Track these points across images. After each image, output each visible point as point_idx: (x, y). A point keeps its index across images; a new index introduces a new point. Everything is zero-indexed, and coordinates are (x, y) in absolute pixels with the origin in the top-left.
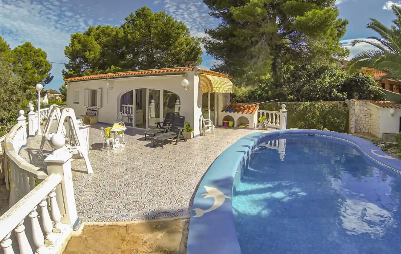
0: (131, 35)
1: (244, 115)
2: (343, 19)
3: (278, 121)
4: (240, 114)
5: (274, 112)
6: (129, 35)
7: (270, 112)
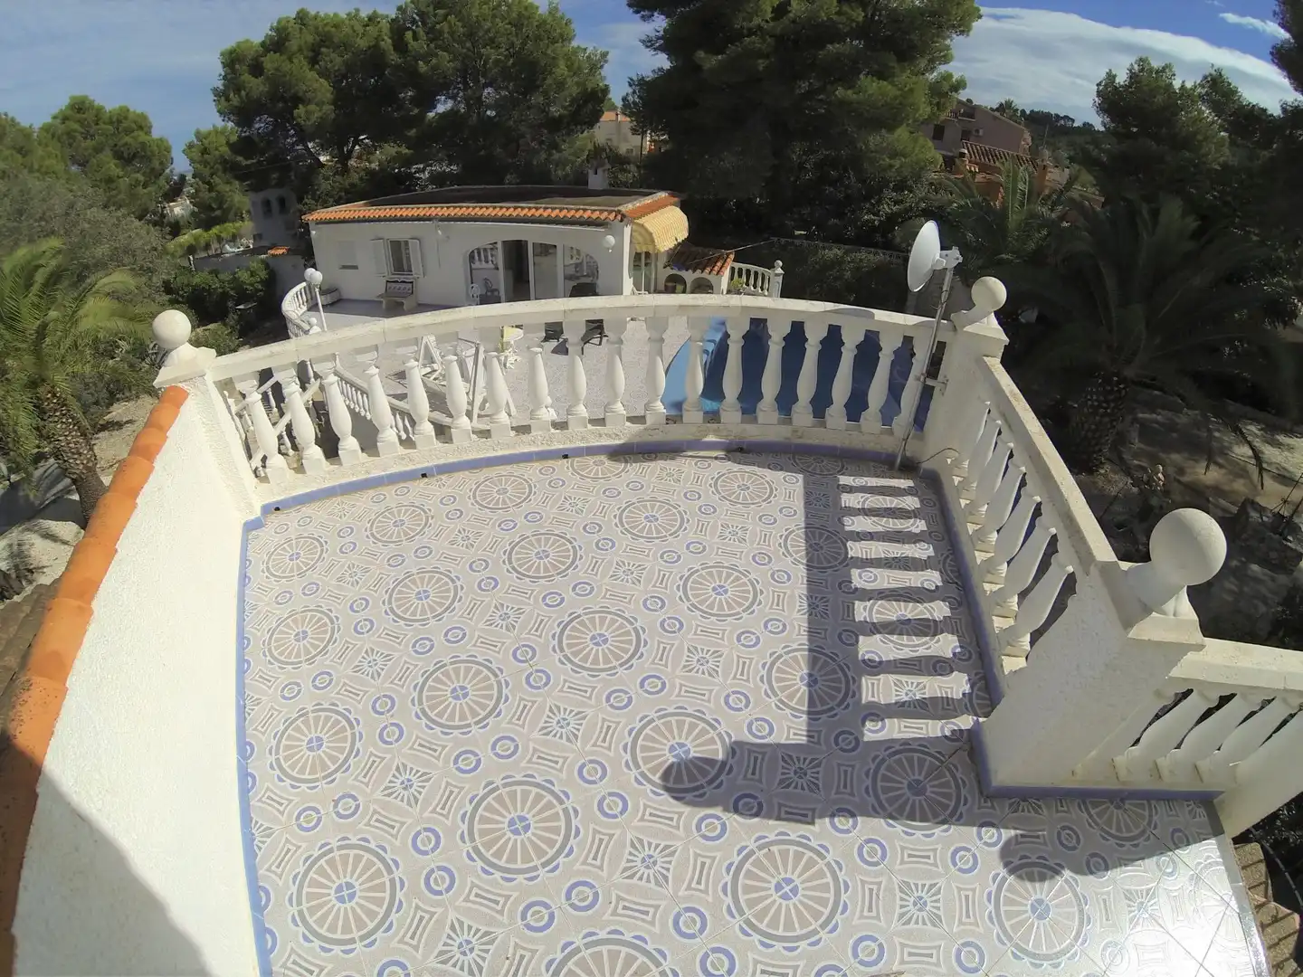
0: (427, 63)
1: (705, 275)
2: (956, 76)
3: (766, 285)
4: (698, 274)
5: (761, 269)
6: (421, 63)
7: (753, 268)
